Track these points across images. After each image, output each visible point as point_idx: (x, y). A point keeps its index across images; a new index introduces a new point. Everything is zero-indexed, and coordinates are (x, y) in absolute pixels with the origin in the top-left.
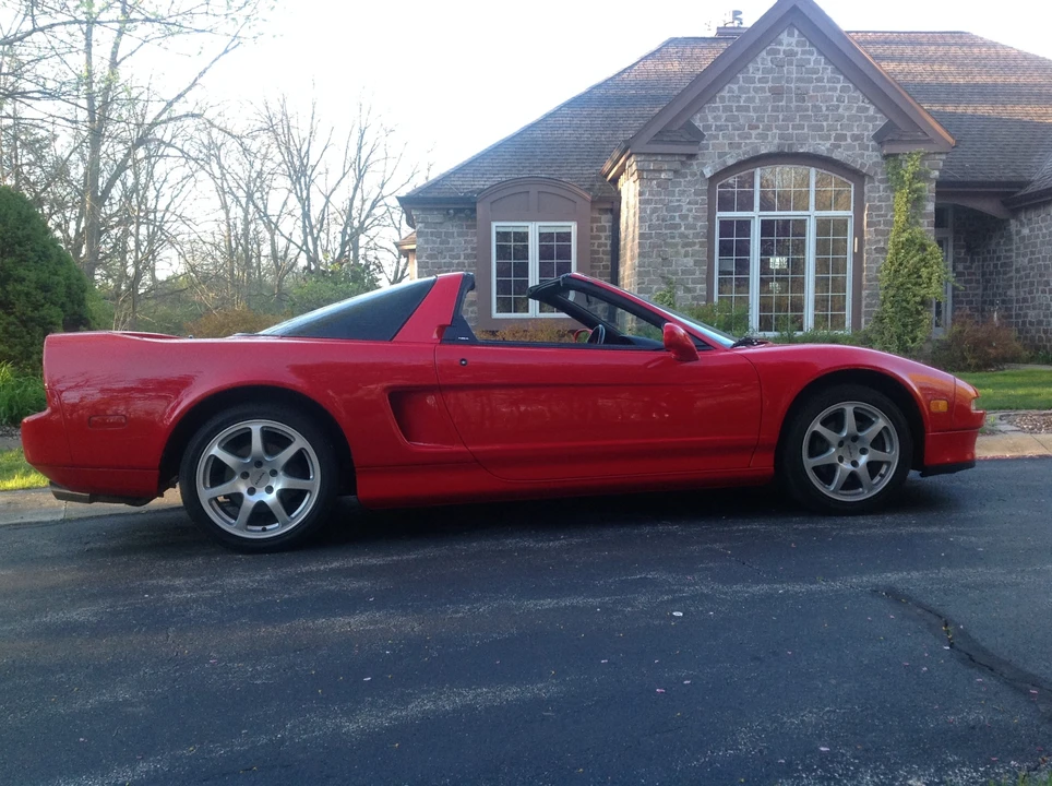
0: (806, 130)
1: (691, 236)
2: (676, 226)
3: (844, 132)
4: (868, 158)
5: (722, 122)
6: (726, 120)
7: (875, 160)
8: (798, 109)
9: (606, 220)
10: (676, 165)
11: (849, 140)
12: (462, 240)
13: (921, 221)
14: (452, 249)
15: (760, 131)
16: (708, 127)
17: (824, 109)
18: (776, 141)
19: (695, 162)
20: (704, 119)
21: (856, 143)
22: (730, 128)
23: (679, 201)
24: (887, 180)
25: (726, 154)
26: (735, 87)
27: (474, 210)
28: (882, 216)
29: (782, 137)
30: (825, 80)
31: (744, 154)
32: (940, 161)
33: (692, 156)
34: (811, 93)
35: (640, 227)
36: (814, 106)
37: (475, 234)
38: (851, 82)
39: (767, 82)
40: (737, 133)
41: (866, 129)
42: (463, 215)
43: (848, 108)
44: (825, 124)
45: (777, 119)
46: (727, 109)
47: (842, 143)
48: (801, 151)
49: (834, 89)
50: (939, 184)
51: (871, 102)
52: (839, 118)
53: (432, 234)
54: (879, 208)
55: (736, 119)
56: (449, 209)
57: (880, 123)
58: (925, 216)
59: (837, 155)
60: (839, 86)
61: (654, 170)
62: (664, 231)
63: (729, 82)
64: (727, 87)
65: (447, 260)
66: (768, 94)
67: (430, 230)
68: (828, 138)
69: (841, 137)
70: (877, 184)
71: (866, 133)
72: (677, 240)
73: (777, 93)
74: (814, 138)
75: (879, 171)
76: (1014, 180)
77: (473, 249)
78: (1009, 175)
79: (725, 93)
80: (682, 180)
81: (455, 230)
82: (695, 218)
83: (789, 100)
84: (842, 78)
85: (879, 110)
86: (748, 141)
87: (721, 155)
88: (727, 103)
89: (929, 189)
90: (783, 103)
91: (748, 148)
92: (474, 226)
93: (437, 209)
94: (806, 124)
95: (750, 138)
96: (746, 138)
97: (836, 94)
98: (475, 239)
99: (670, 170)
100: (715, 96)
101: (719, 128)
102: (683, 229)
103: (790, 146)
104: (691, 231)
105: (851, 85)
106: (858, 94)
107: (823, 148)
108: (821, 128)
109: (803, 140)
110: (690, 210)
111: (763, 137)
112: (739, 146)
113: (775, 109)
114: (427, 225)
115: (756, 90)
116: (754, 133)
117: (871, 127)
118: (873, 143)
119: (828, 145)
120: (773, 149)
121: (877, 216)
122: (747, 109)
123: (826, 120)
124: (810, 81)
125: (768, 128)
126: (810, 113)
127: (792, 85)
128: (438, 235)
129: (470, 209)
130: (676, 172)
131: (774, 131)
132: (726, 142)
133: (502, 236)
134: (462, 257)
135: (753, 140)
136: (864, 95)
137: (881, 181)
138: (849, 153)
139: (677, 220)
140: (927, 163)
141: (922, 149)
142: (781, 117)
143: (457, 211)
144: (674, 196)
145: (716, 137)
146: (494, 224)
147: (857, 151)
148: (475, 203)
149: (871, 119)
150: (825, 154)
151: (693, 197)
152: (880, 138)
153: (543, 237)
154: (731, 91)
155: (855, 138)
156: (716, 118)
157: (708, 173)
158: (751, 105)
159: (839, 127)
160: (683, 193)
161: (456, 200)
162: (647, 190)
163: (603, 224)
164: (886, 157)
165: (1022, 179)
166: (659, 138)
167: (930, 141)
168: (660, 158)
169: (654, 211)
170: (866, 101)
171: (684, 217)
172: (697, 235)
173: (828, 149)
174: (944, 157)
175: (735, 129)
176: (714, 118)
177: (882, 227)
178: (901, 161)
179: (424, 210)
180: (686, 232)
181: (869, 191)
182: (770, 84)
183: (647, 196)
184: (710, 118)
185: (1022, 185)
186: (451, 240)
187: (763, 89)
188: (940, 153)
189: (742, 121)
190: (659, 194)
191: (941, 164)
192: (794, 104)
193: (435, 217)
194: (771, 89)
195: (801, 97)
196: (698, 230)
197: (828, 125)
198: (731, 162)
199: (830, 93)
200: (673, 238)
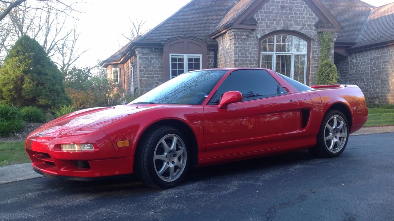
0: (292, 21)
1: (253, 61)
2: (248, 57)
3: (305, 23)
4: (313, 33)
5: (264, 17)
6: (265, 17)
7: (315, 34)
8: (290, 14)
9: (212, 54)
10: (248, 33)
11: (306, 26)
12: (157, 60)
13: (330, 56)
14: (153, 64)
15: (277, 21)
16: (259, 19)
17: (298, 14)
18: (282, 25)
19: (254, 32)
20: (257, 16)
21: (309, 27)
22: (267, 20)
23: (248, 47)
24: (319, 41)
25: (265, 30)
26: (268, 4)
27: (162, 49)
28: (317, 54)
29: (284, 24)
30: (299, 4)
31: (272, 30)
32: (336, 35)
33: (253, 30)
34: (294, 8)
35: (235, 57)
36: (295, 13)
37: (162, 58)
38: (307, 4)
39: (279, 3)
40: (269, 22)
41: (312, 22)
42: (157, 51)
43: (306, 14)
44: (299, 20)
45: (283, 18)
46: (266, 13)
47: (304, 27)
48: (291, 30)
49: (302, 7)
50: (336, 43)
51: (314, 12)
52: (304, 18)
53: (145, 58)
54: (316, 51)
55: (268, 16)
56: (152, 48)
57: (317, 20)
58: (331, 55)
59: (303, 31)
60: (303, 6)
61: (240, 35)
62: (243, 59)
63: (266, 3)
64: (265, 4)
65: (151, 69)
66: (280, 8)
67: (144, 57)
68: (299, 25)
69: (304, 25)
70: (315, 43)
71: (312, 24)
72: (248, 62)
73: (283, 7)
74: (295, 25)
75: (316, 38)
76: (350, 42)
77: (161, 64)
78: (348, 40)
79: (265, 6)
80: (250, 39)
81: (154, 57)
82: (254, 54)
83: (287, 10)
84: (304, 3)
85: (317, 15)
86: (272, 25)
87: (264, 30)
88: (266, 11)
89: (332, 45)
90: (284, 11)
91: (273, 28)
92: (162, 55)
93: (147, 48)
94: (292, 20)
95: (273, 24)
96: (272, 24)
97: (302, 9)
98: (162, 60)
99: (245, 35)
100: (261, 8)
101: (263, 20)
102: (250, 58)
103: (287, 27)
104: (253, 59)
105: (307, 6)
106: (310, 9)
107: (298, 29)
108: (297, 21)
109: (291, 25)
110: (252, 51)
111: (278, 24)
112: (269, 27)
113: (282, 13)
114: (143, 54)
115: (276, 6)
116: (275, 22)
117: (314, 21)
118: (314, 27)
119: (300, 28)
120: (281, 28)
121: (315, 54)
122: (272, 13)
123: (299, 18)
124: (294, 3)
125: (279, 20)
126: (293, 15)
127: (288, 5)
128: (147, 58)
129: (161, 48)
130: (248, 36)
131: (282, 22)
132: (265, 25)
133: (173, 59)
134: (157, 68)
135: (274, 25)
136: (312, 10)
137: (317, 42)
138: (307, 31)
139: (248, 55)
140: (332, 35)
141: (331, 30)
142: (284, 17)
143: (156, 49)
144: (247, 45)
145: (261, 23)
146: (171, 55)
147: (309, 30)
148: (163, 46)
149: (314, 19)
150: (299, 31)
151: (254, 46)
152: (317, 26)
153: (190, 60)
154: (267, 6)
155: (309, 25)
156: (262, 16)
157: (259, 37)
158: (274, 12)
159: (303, 21)
160: (250, 44)
161: (155, 44)
162: (237, 43)
164: (319, 33)
165: (353, 42)
166: (242, 23)
167: (333, 27)
168: (242, 30)
169: (240, 51)
170: (312, 12)
171: (250, 53)
172: (255, 60)
173: (300, 29)
174: (338, 33)
175: (268, 20)
176: (261, 16)
177: (317, 59)
178: (324, 34)
179: (142, 48)
180: (251, 59)
181: (313, 45)
182: (280, 4)
183: (237, 45)
184: (259, 16)
185: (354, 44)
186: (152, 61)
187: (278, 5)
188: (337, 32)
189: (270, 17)
190: (241, 44)
191: (337, 36)
192: (288, 12)
193: (146, 51)
194: (281, 6)
195: (291, 9)
196: (255, 58)
197: (300, 20)
198: (267, 33)
199: (301, 8)
200: (246, 61)
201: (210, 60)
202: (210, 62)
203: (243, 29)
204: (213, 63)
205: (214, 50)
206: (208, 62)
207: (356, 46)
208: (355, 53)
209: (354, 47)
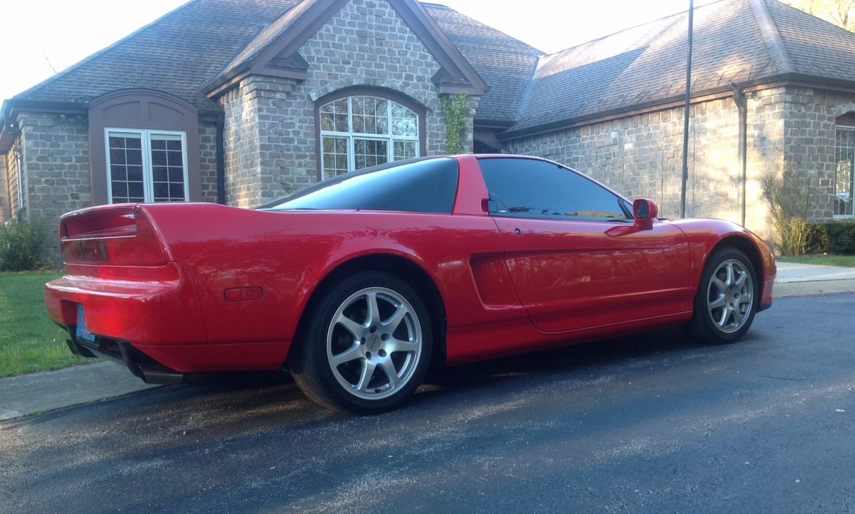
0: (385, 69)
1: (303, 150)
2: (291, 141)
3: (411, 74)
4: (428, 96)
5: (322, 55)
6: (325, 54)
7: (433, 97)
8: (379, 51)
9: (211, 132)
10: (289, 88)
11: (415, 80)
12: (73, 143)
13: (465, 147)
14: (63, 152)
15: (351, 66)
16: (311, 59)
17: (397, 53)
18: (364, 76)
19: (302, 87)
20: (308, 51)
21: (420, 83)
22: (329, 61)
23: (292, 119)
24: (441, 114)
25: (327, 82)
26: (330, 27)
27: (86, 116)
28: (439, 141)
29: (368, 73)
30: (397, 30)
31: (341, 84)
32: (476, 102)
33: (300, 82)
34: (387, 40)
35: (261, 139)
36: (390, 50)
37: (86, 139)
38: (415, 33)
39: (355, 26)
40: (334, 66)
41: (427, 73)
42: (73, 120)
43: (413, 55)
44: (398, 65)
45: (363, 58)
46: (326, 45)
47: (411, 82)
48: (382, 85)
49: (403, 38)
50: (475, 122)
51: (429, 51)
52: (408, 62)
53: (42, 137)
54: (437, 135)
55: (332, 54)
56: (60, 114)
57: (436, 68)
58: (467, 143)
59: (409, 91)
60: (406, 36)
61: (270, 91)
62: (281, 144)
63: (326, 23)
64: (324, 26)
65: (58, 162)
66: (356, 36)
67: (39, 133)
68: (400, 77)
69: (409, 77)
70: (435, 116)
71: (426, 76)
72: (292, 152)
73: (363, 36)
74: (390, 77)
75: (436, 106)
76: (504, 120)
77: (85, 152)
78: (500, 117)
79: (323, 31)
80: (293, 101)
81: (65, 134)
82: (306, 134)
83: (372, 43)
84: (408, 29)
85: (435, 58)
86: (342, 74)
87: (323, 83)
88: (325, 40)
89: (469, 123)
90: (367, 45)
91: (343, 79)
92: (86, 131)
93: (46, 113)
94: (384, 64)
95: (344, 71)
96: (341, 71)
97: (405, 42)
98: (86, 144)
99: (284, 92)
100: (315, 33)
101: (320, 60)
102: (296, 142)
103: (375, 80)
104: (303, 145)
105: (415, 36)
106: (419, 44)
107: (398, 84)
108: (394, 68)
109: (383, 77)
110: (301, 127)
111: (353, 71)
112: (336, 77)
113: (361, 49)
114: (36, 127)
115: (348, 32)
116: (347, 67)
117: (429, 72)
118: (431, 84)
119: (401, 83)
120: (362, 82)
121: (437, 141)
122: (340, 47)
123: (399, 63)
124: (385, 29)
125: (357, 64)
126: (387, 55)
127: (373, 31)
128: (48, 138)
129: (81, 115)
130: (288, 93)
131: (362, 67)
132: (327, 72)
133: (115, 141)
134: (74, 160)
135: (346, 73)
136: (424, 45)
137: (437, 114)
138: (416, 90)
139: (291, 136)
140: (468, 103)
141: (466, 91)
142: (366, 57)
143: (69, 116)
144: (287, 114)
145: (318, 68)
146: (107, 130)
147: (421, 90)
148: (87, 109)
149: (429, 65)
150: (399, 90)
151: (302, 116)
152: (437, 80)
153: (155, 144)
154: (328, 30)
155: (420, 79)
156: (318, 52)
157: (314, 97)
158: (344, 44)
159: (408, 69)
160: (294, 112)
161: (66, 106)
162: (265, 107)
163: (208, 135)
164: (441, 96)
165: (509, 120)
166: (274, 63)
167: (470, 86)
168: (274, 81)
169: (272, 126)
170: (426, 50)
171: (297, 133)
172: (307, 149)
173: (401, 86)
174: (479, 99)
175: (332, 62)
176: (315, 51)
177: (439, 150)
178: (451, 99)
179: (32, 113)
180: (300, 145)
181: (430, 122)
182: (357, 28)
183: (265, 113)
184: (312, 50)
185: (511, 124)
186: (62, 144)
187: (351, 31)
188: (477, 96)
189: (337, 56)
190: (275, 111)
191: (477, 104)
192: (375, 47)
193: (44, 121)
194: (358, 33)
195: (380, 41)
196: (308, 145)
197: (400, 66)
198: (331, 89)
199: (401, 41)
200: (288, 150)
201: (208, 144)
202: (208, 150)
203: (276, 77)
204: (214, 152)
205: (215, 124)
206: (203, 151)
207: (516, 128)
208: (513, 142)
209: (511, 130)
